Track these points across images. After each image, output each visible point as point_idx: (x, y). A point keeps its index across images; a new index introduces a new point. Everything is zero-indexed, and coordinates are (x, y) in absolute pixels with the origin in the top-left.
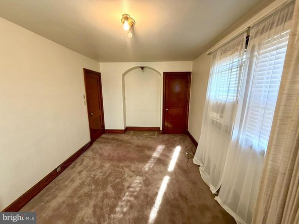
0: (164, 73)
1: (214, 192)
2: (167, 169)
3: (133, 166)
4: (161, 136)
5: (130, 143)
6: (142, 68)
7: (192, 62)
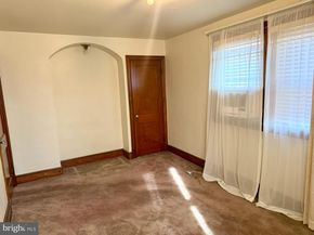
0: (127, 56)
1: (252, 199)
2: (184, 199)
3: (136, 213)
4: (134, 161)
5: (91, 185)
6: (86, 47)
7: (163, 42)
